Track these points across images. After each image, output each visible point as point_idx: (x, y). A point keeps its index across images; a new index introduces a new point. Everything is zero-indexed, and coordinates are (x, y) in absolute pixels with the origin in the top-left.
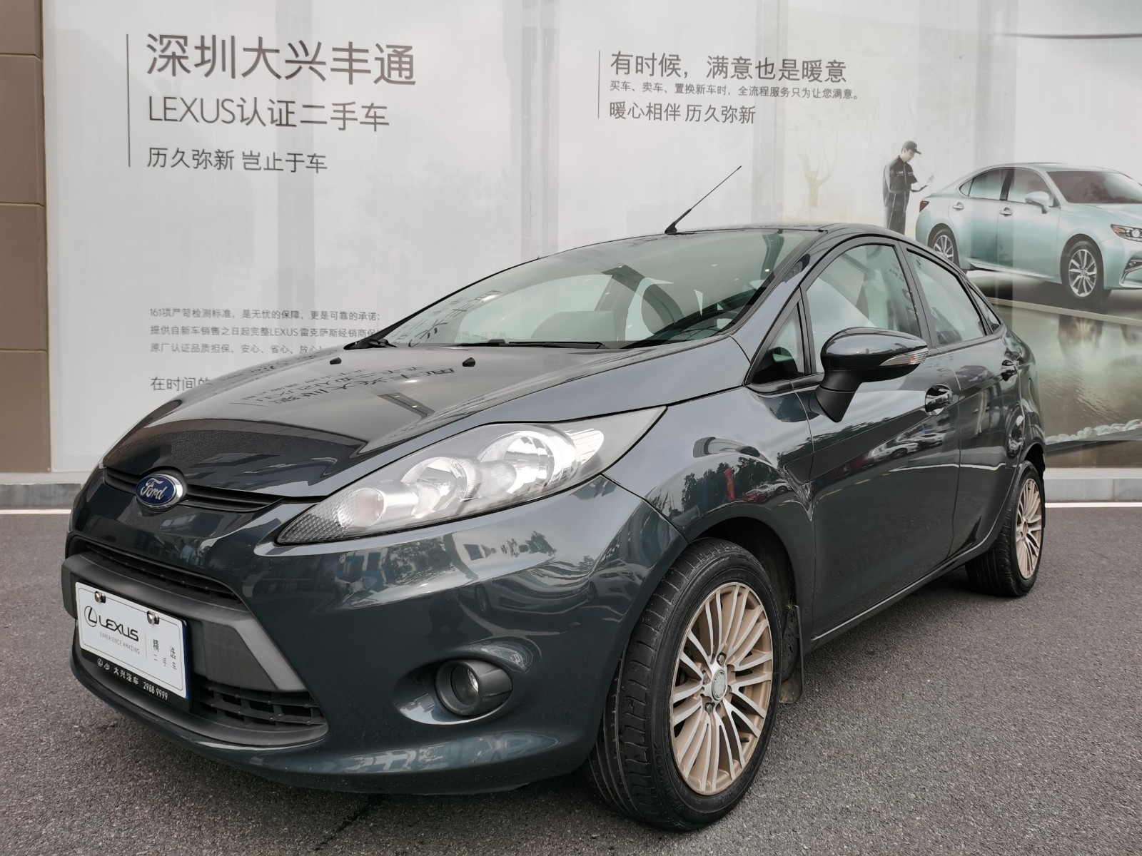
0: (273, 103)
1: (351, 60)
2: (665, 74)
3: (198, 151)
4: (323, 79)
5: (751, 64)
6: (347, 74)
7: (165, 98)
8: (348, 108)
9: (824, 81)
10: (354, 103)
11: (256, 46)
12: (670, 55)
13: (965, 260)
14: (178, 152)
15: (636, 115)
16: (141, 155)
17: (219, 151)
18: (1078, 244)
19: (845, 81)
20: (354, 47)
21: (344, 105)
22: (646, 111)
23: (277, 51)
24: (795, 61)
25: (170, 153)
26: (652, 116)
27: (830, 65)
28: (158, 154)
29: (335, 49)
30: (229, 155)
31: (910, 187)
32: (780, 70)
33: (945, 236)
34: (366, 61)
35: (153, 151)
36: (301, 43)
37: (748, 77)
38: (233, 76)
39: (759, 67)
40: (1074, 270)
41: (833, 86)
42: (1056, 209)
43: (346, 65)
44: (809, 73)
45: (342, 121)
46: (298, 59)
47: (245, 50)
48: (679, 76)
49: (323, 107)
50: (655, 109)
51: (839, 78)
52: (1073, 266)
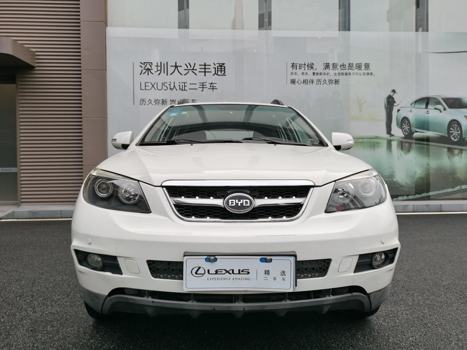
0: (180, 83)
1: (205, 69)
2: (309, 69)
3: (156, 100)
4: (196, 75)
5: (338, 65)
6: (204, 73)
7: (145, 83)
8: (204, 84)
9: (363, 70)
10: (206, 82)
11: (175, 65)
12: (311, 63)
13: (413, 129)
14: (149, 100)
15: (299, 83)
16: (138, 101)
17: (163, 99)
18: (453, 123)
19: (370, 69)
20: (206, 64)
21: (203, 83)
22: (303, 82)
23: (181, 66)
24: (353, 64)
25: (147, 100)
26: (305, 83)
27: (365, 65)
28: (143, 101)
29: (200, 65)
30: (166, 100)
31: (393, 105)
32: (348, 67)
33: (407, 121)
34: (210, 69)
35: (142, 100)
36: (189, 63)
37: (337, 70)
38: (167, 75)
39: (341, 66)
40: (452, 132)
41: (366, 72)
42: (445, 111)
43: (203, 70)
44: (358, 67)
45: (202, 88)
46: (188, 69)
47: (171, 66)
48: (314, 70)
49: (196, 84)
50: (306, 81)
51: (368, 69)
52: (452, 130)
